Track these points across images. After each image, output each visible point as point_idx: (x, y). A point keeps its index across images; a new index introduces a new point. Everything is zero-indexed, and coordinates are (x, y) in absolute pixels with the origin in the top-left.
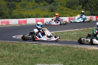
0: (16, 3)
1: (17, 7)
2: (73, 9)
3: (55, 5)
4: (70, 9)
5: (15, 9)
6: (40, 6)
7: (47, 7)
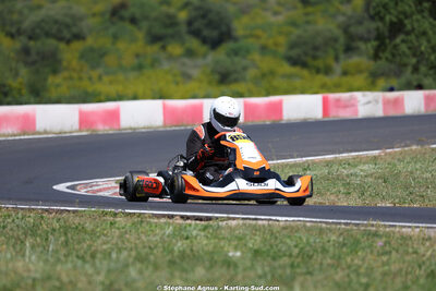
0: (62, 46)
1: (65, 64)
2: (318, 71)
3: (236, 53)
4: (305, 73)
5: (55, 72)
6: (171, 58)
7: (200, 61)
